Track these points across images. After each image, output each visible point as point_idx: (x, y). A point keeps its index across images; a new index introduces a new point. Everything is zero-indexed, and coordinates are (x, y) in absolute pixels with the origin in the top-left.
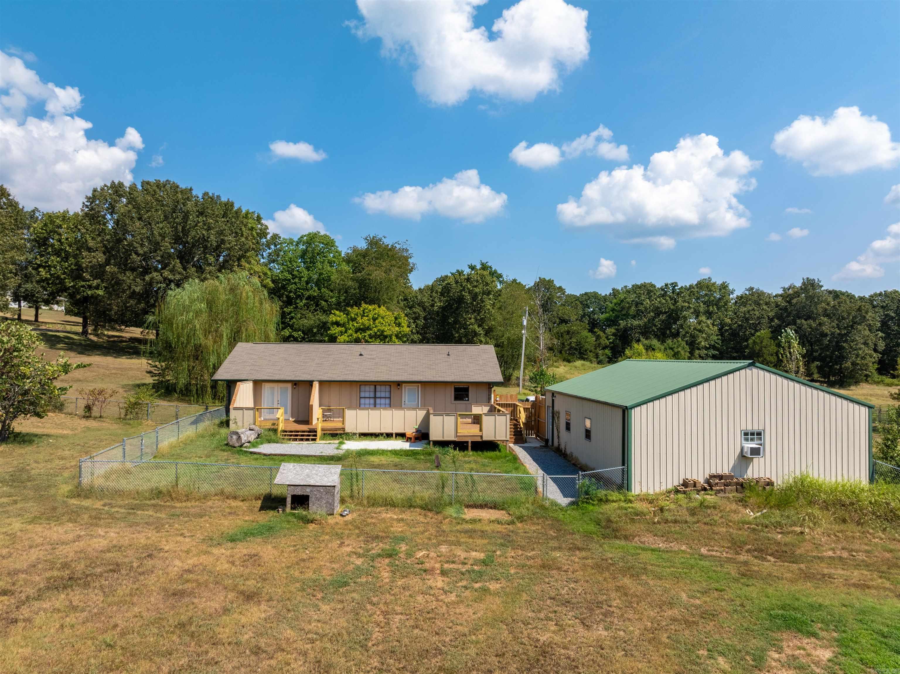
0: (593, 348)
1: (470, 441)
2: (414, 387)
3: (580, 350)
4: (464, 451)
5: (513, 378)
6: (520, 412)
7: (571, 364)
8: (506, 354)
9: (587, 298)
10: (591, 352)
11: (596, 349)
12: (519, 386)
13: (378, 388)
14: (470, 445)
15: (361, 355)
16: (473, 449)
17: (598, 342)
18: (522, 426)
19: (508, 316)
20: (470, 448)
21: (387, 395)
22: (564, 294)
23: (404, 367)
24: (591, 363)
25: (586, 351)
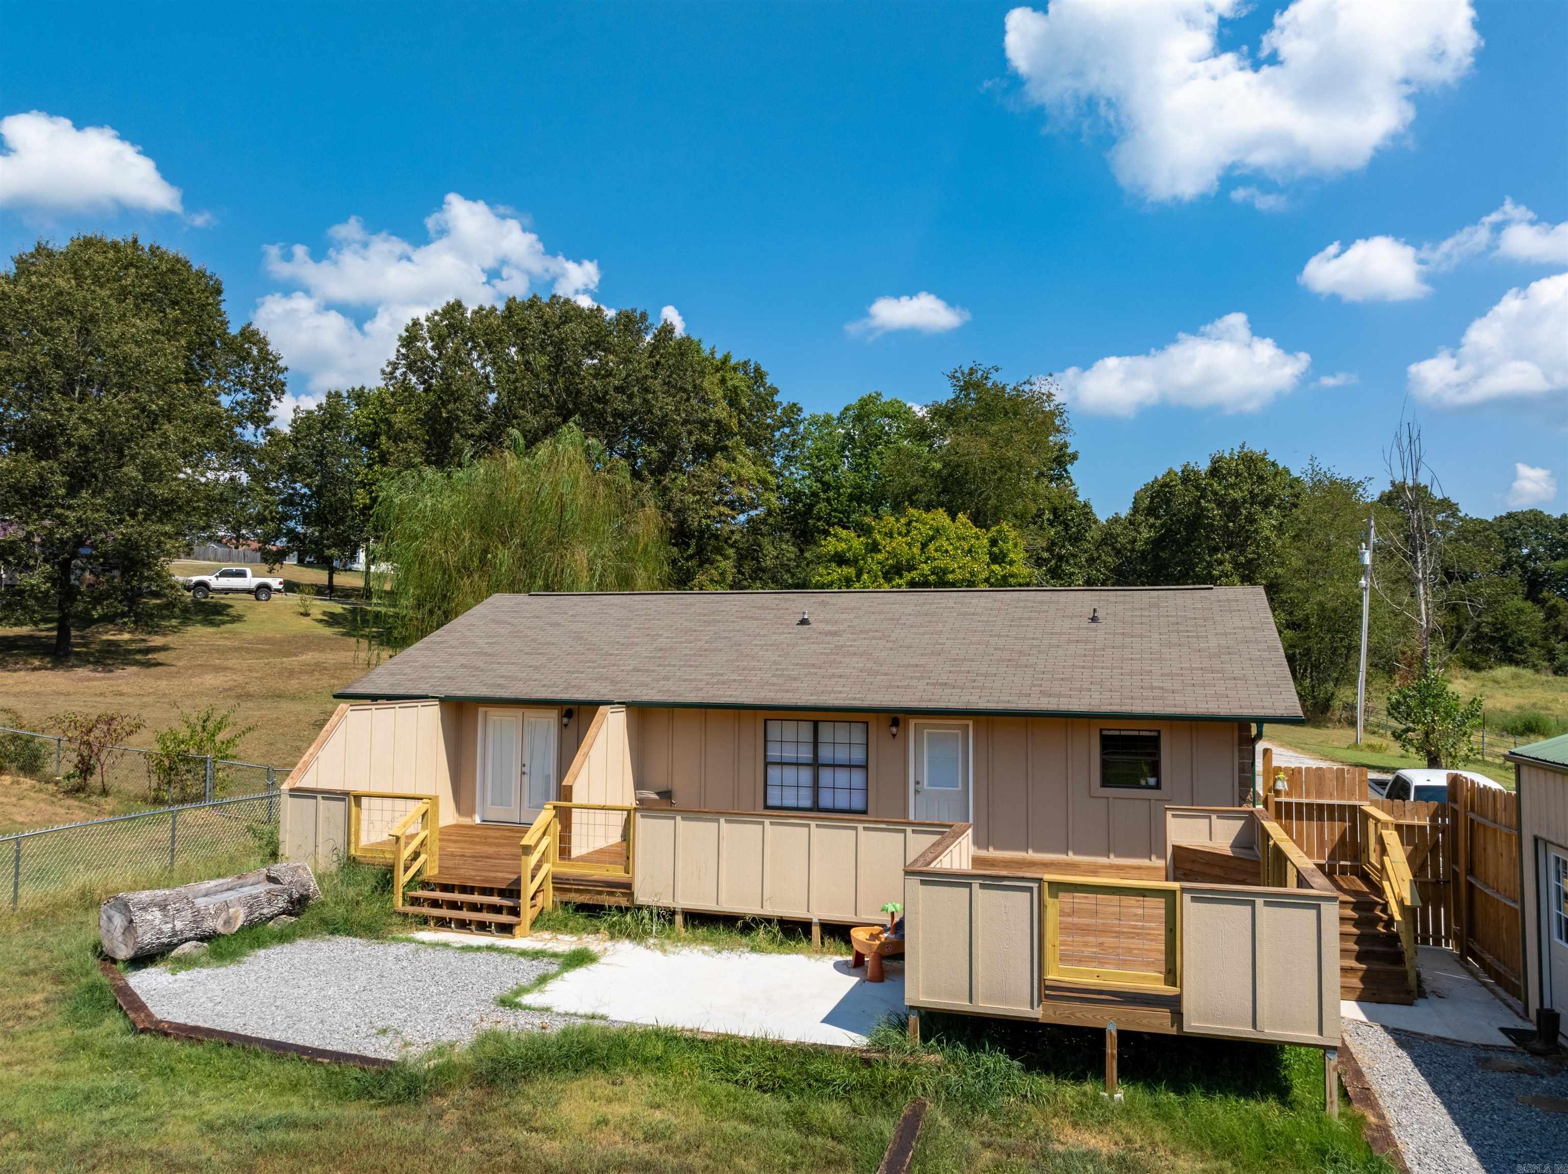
0: (1538, 637)
1: (1112, 1029)
2: (950, 729)
3: (1505, 641)
4: (1079, 1078)
5: (1337, 704)
6: (1383, 851)
7: (1483, 674)
8: (1312, 643)
9: (1515, 524)
10: (1532, 645)
11: (1546, 639)
12: (1353, 723)
13: (826, 733)
14: (1111, 1049)
15: (804, 622)
16: (1128, 1073)
17: (1553, 622)
18: (1397, 917)
19: (1319, 554)
20: (1112, 1066)
21: (858, 755)
22: (1454, 515)
23: (923, 661)
24: (1537, 671)
25: (1520, 643)
